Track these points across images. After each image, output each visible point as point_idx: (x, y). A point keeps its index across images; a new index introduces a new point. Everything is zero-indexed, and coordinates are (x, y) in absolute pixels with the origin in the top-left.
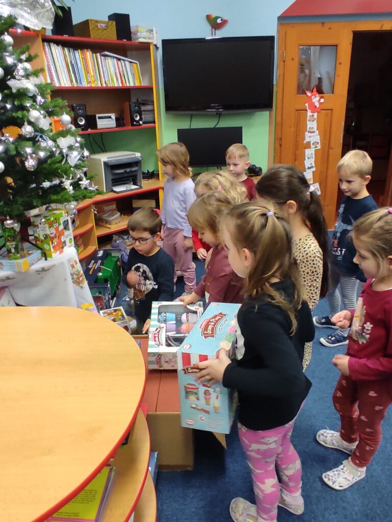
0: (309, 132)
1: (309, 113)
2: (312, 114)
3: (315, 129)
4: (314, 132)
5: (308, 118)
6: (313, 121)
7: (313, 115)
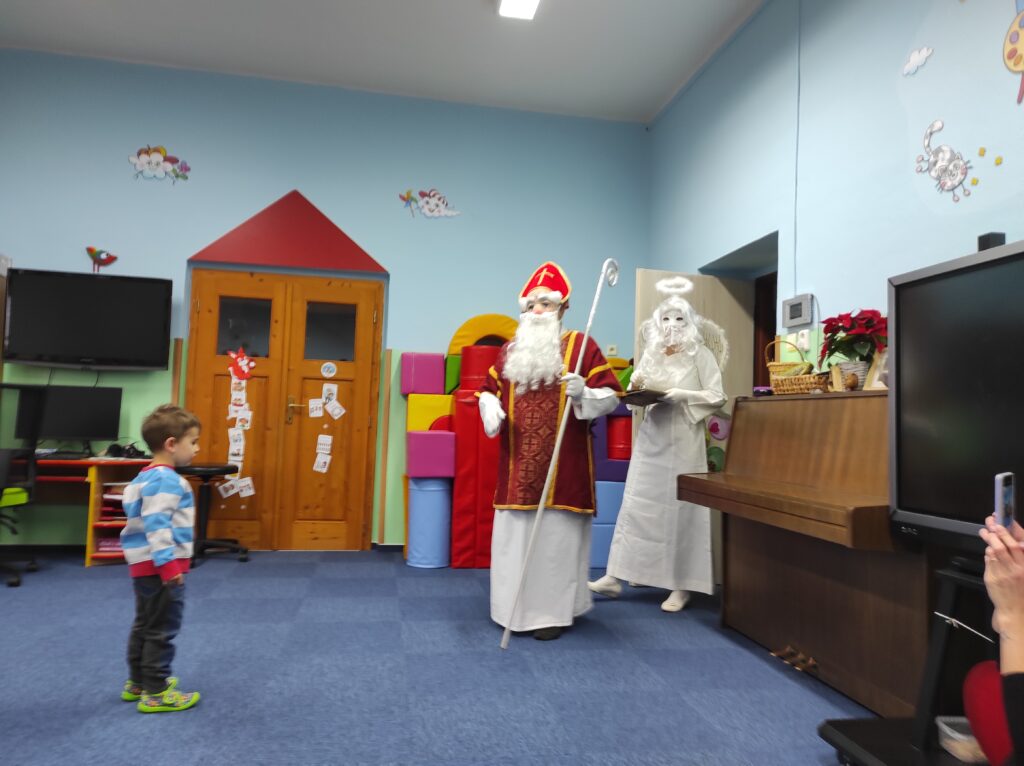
0: (235, 405)
1: (235, 380)
2: (238, 381)
3: (243, 402)
4: (242, 405)
5: (233, 386)
6: (240, 390)
7: (240, 383)
